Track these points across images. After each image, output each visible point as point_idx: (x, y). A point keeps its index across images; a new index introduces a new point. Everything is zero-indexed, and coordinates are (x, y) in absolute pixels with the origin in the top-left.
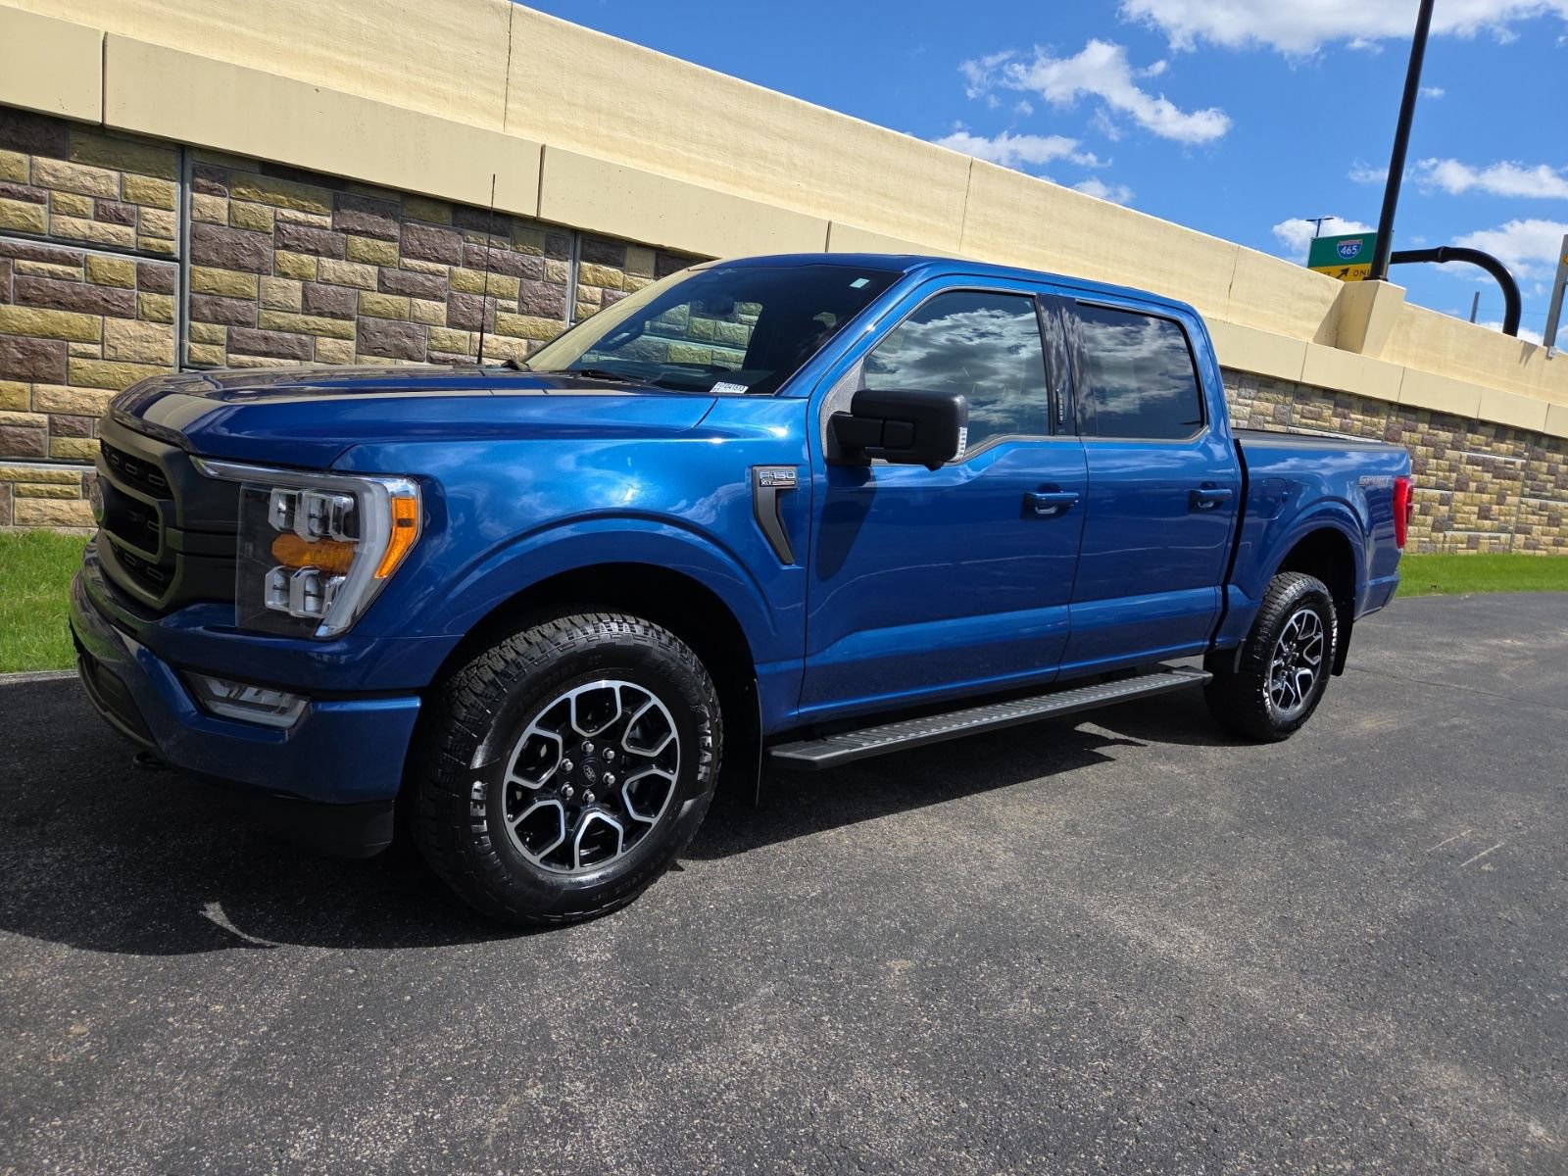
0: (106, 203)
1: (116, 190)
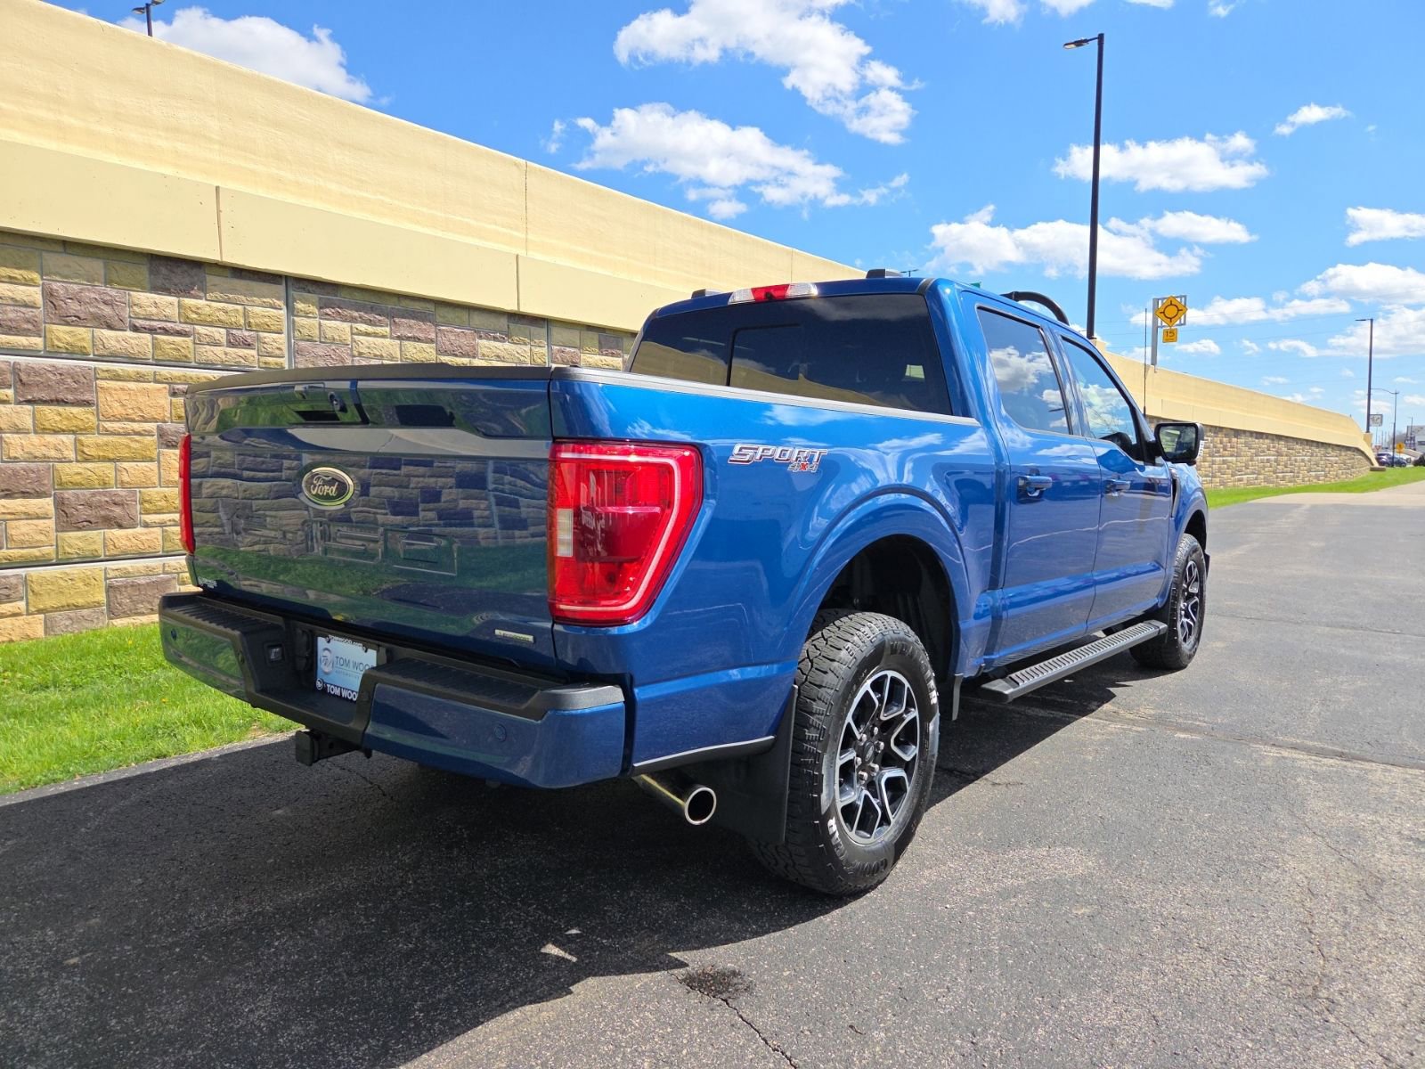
0: (234, 332)
1: (242, 321)
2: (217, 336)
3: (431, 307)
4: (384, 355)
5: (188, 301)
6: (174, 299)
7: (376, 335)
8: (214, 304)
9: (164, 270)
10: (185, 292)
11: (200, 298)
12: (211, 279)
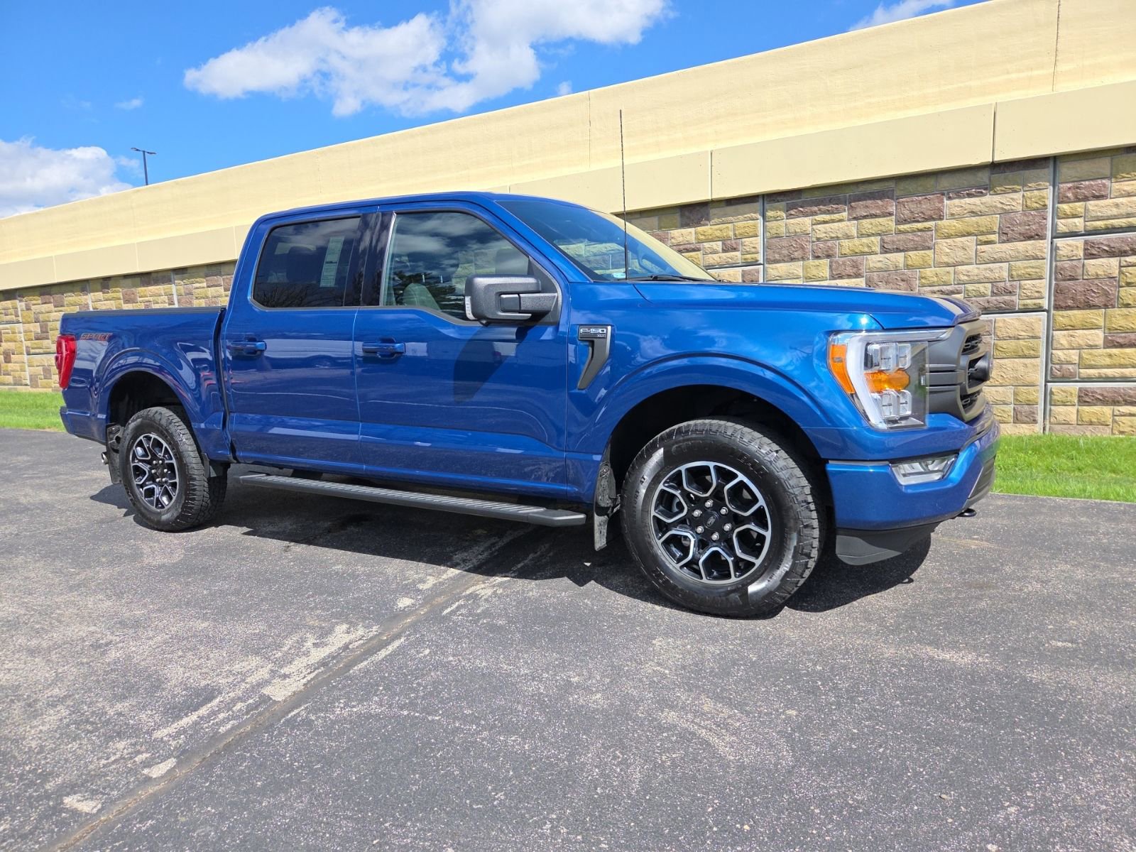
2: (715, 247)
3: (892, 184)
4: (839, 235)
5: (700, 229)
6: (692, 230)
7: (833, 221)
8: (713, 227)
9: (687, 213)
10: (698, 223)
11: (707, 225)
12: (713, 211)
